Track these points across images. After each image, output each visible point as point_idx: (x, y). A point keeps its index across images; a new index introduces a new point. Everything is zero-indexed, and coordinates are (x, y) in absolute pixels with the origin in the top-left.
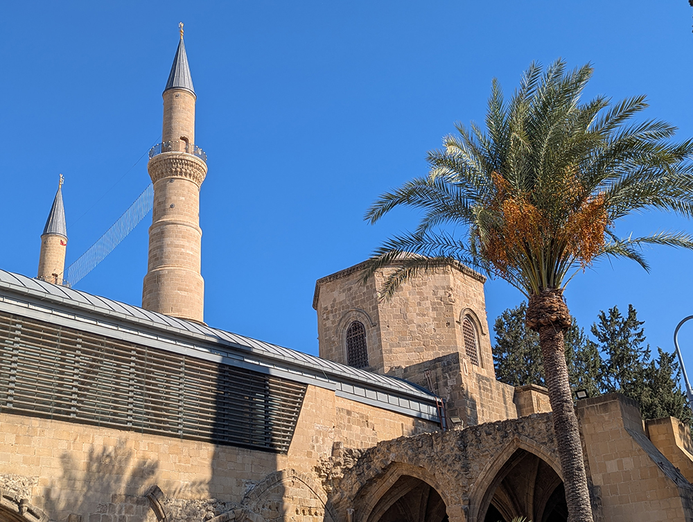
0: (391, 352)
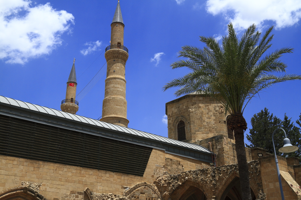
0: (195, 134)
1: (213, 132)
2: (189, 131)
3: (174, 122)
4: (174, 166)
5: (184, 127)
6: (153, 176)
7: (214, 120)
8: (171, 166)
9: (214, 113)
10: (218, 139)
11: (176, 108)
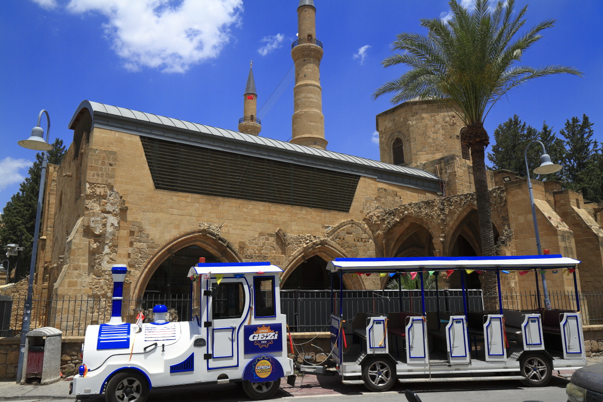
0: (417, 154)
1: (442, 152)
2: (408, 151)
3: (388, 139)
4: (390, 198)
5: (402, 146)
6: (362, 212)
7: (443, 135)
8: (386, 198)
9: (442, 126)
10: (448, 160)
11: (391, 121)
